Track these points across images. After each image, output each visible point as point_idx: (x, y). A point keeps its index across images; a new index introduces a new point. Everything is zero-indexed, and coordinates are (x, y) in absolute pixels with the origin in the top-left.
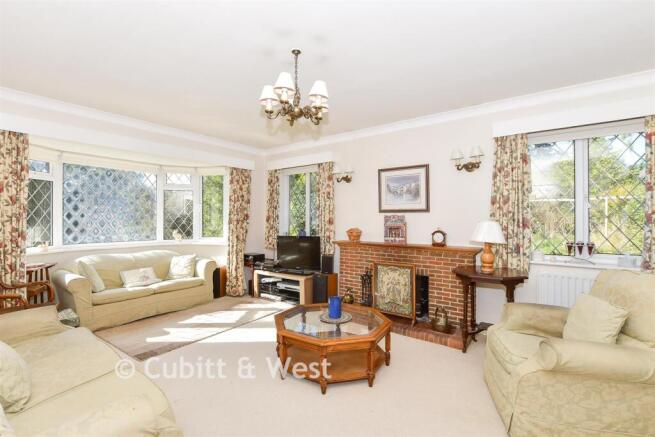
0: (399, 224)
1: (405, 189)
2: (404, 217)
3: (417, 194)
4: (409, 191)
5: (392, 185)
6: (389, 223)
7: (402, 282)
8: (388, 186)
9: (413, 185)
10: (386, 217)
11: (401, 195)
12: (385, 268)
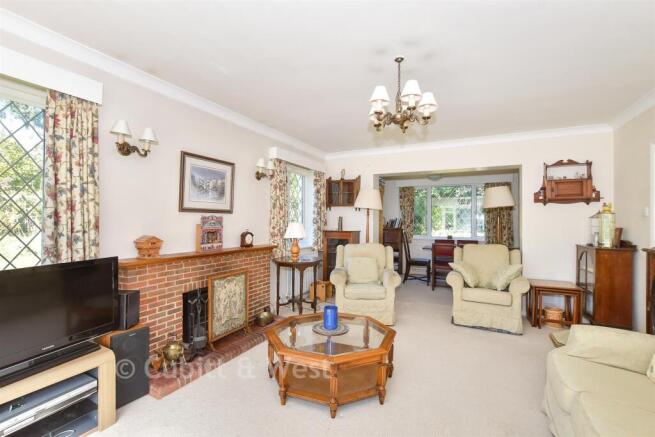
0: (217, 227)
1: (211, 185)
2: (221, 218)
3: (222, 193)
4: (215, 188)
5: (198, 177)
6: (207, 227)
7: (238, 291)
8: (193, 177)
9: (220, 182)
10: (203, 218)
11: (206, 191)
12: (222, 282)
